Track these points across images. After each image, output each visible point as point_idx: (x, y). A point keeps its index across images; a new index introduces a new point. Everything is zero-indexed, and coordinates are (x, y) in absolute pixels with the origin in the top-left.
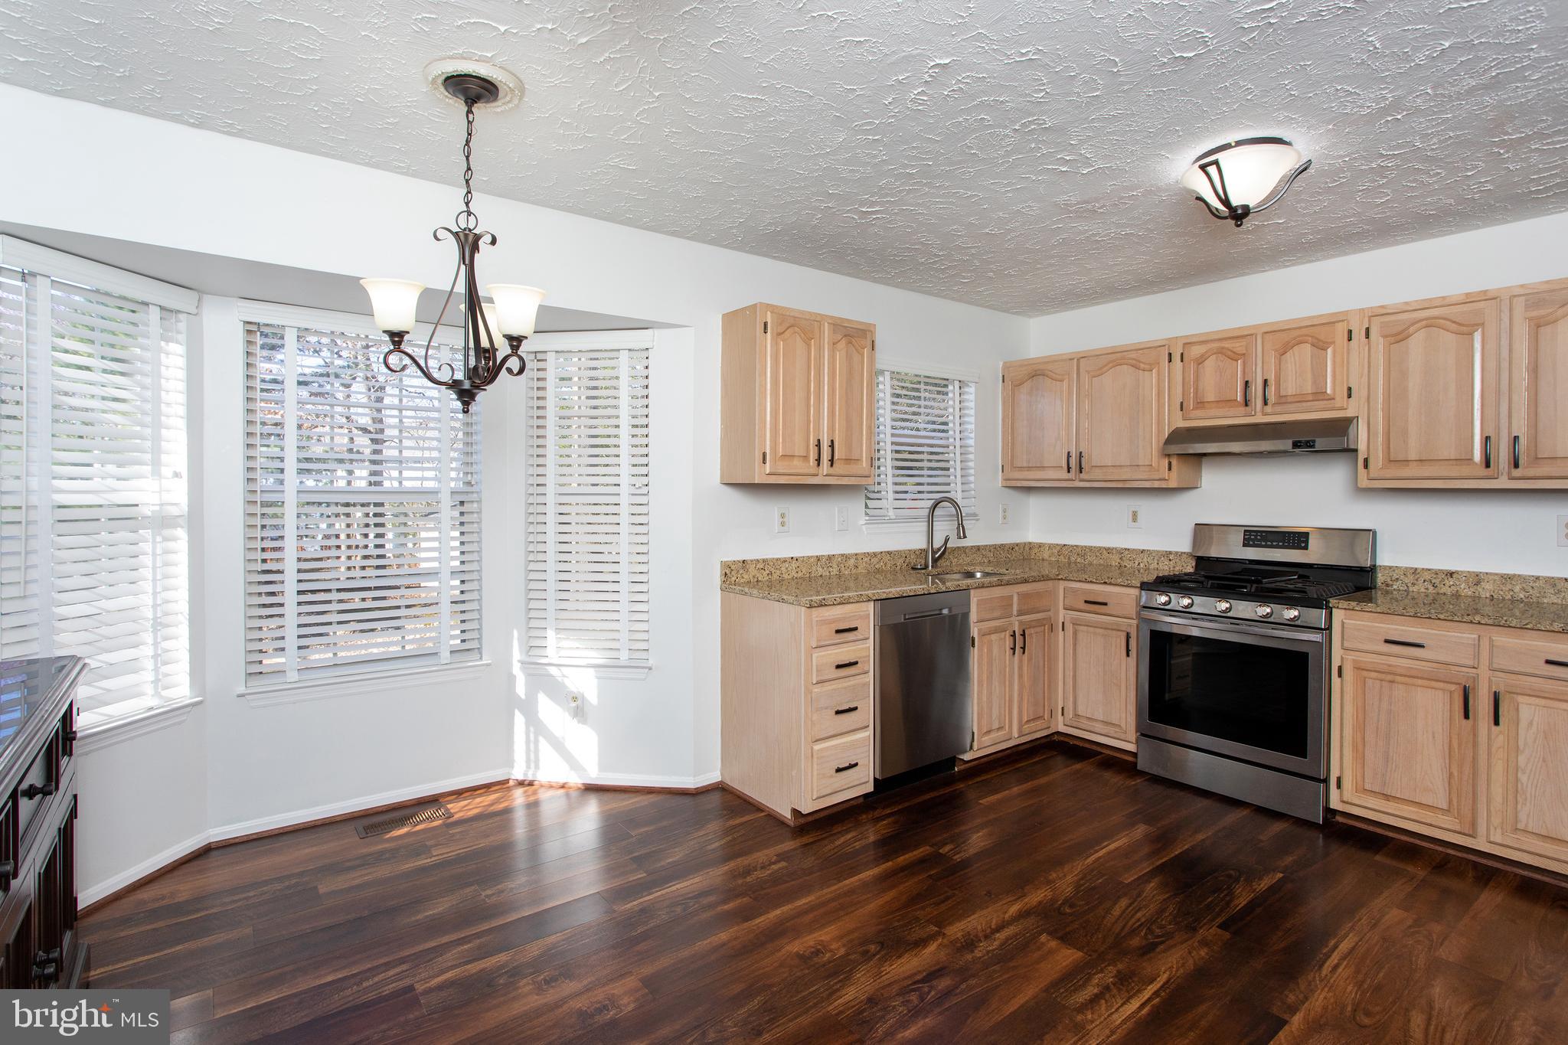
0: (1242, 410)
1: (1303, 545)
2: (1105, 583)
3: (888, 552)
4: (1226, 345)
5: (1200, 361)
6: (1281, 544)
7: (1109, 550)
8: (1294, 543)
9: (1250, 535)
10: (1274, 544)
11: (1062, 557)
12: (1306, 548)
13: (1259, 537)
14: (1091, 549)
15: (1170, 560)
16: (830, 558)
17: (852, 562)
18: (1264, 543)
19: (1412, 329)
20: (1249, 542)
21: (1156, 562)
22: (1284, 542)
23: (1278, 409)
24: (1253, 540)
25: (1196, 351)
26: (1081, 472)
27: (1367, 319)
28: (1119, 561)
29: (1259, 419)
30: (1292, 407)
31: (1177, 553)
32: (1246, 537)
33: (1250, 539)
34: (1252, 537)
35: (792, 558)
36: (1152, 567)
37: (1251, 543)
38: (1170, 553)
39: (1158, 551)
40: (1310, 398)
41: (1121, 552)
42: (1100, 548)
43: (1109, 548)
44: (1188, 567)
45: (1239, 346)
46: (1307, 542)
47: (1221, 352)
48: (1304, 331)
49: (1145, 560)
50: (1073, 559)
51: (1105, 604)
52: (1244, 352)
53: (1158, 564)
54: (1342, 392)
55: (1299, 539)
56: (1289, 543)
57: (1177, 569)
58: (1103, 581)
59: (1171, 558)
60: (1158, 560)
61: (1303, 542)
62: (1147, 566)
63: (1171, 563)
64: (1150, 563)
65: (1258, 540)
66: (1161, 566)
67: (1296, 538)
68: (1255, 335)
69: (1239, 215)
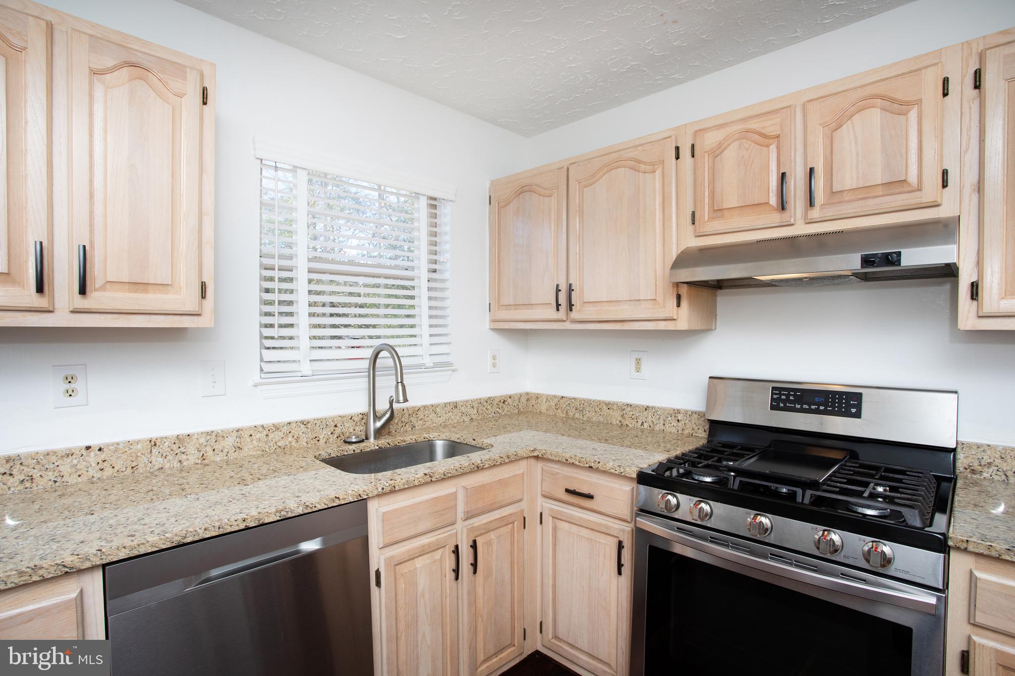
0: (776, 218)
1: (853, 410)
2: (590, 467)
3: (302, 422)
4: (753, 125)
5: (717, 152)
6: (822, 408)
7: (609, 405)
8: (840, 407)
9: (780, 394)
10: (813, 407)
11: (559, 411)
12: (858, 415)
13: (791, 398)
14: (589, 402)
15: (678, 421)
16: (180, 440)
17: (230, 442)
18: (798, 406)
20: (778, 404)
21: (662, 422)
22: (826, 406)
23: (830, 212)
24: (784, 401)
25: (710, 140)
26: (571, 310)
27: (973, 60)
28: (620, 418)
29: (801, 229)
30: (850, 209)
31: (686, 412)
32: (775, 396)
33: (779, 399)
34: (783, 397)
35: (88, 448)
36: (657, 428)
37: (782, 405)
38: (679, 412)
39: (664, 409)
40: (878, 192)
41: (624, 408)
42: (600, 403)
43: (609, 403)
44: (700, 431)
45: (771, 126)
46: (859, 406)
47: (744, 136)
48: (872, 90)
49: (650, 419)
50: (571, 414)
51: (590, 497)
52: (778, 132)
53: (664, 424)
54: (933, 179)
55: (847, 403)
56: (833, 406)
57: (686, 432)
58: (587, 465)
59: (679, 418)
60: (665, 421)
61: (854, 406)
62: (652, 426)
63: (680, 424)
64: (655, 423)
65: (791, 402)
66: (668, 428)
67: (843, 401)
68: (793, 107)
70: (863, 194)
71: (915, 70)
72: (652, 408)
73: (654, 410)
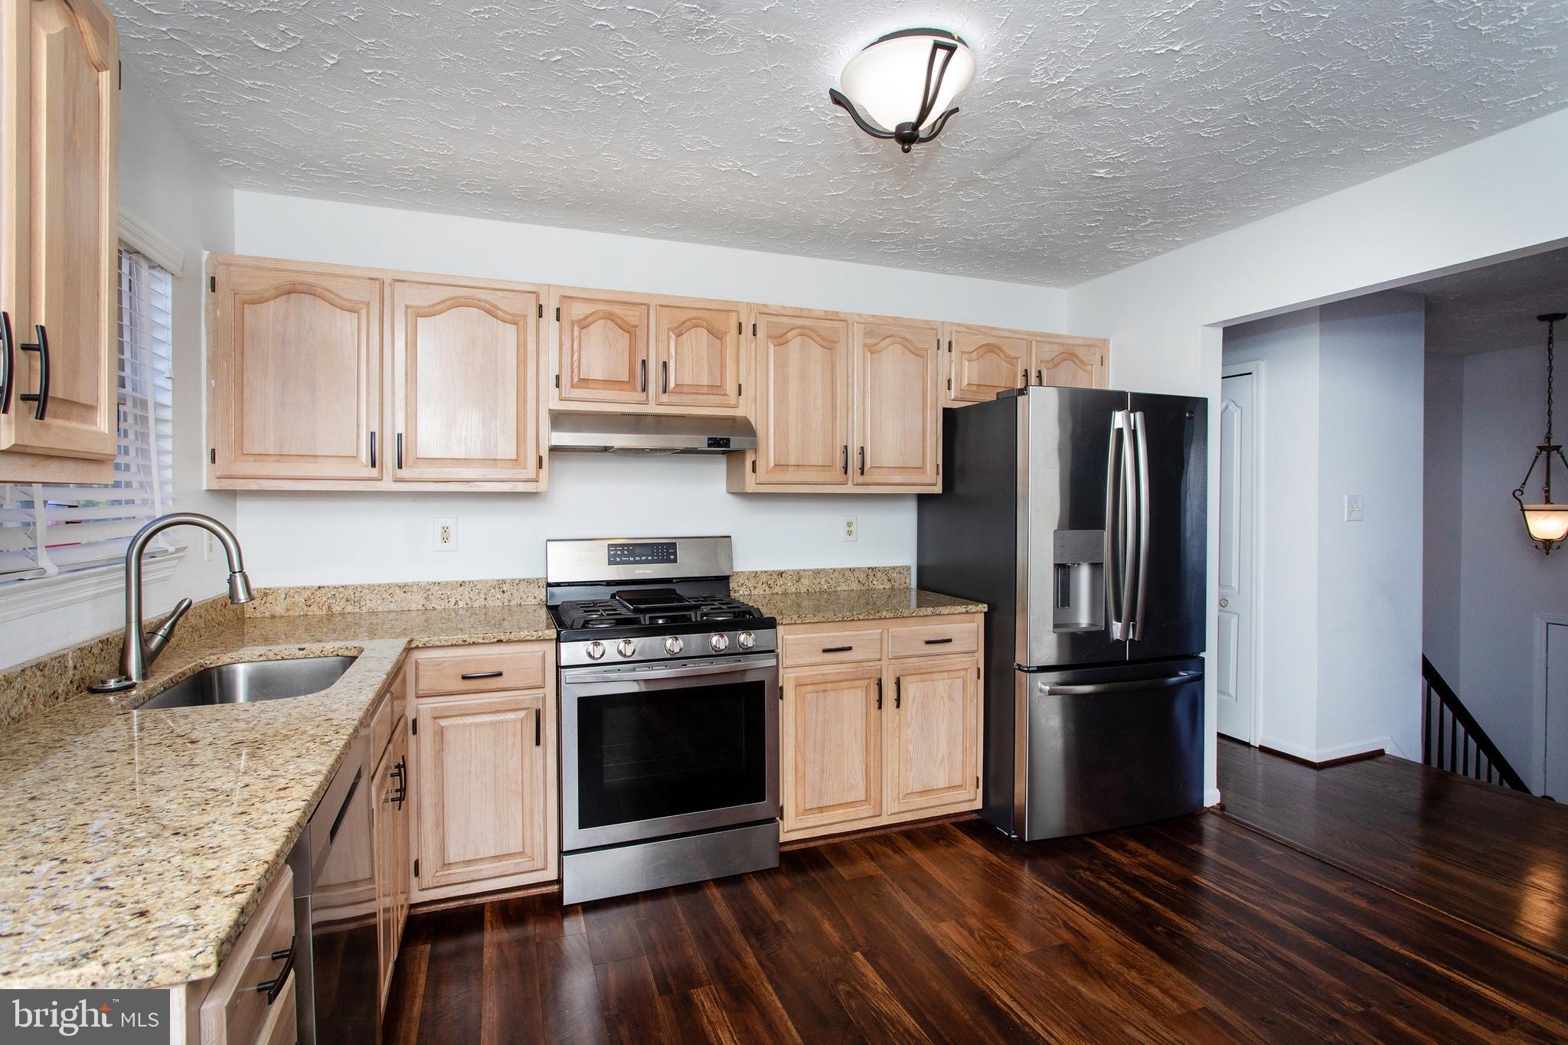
0: (640, 396)
1: (672, 557)
2: (500, 641)
4: (617, 310)
5: (585, 323)
6: (650, 558)
7: (404, 588)
8: (663, 556)
9: (617, 551)
10: (643, 558)
12: (675, 561)
13: (626, 552)
14: (371, 588)
15: (503, 592)
18: (632, 559)
19: (790, 335)
20: (615, 559)
21: (483, 597)
22: (653, 556)
23: (675, 399)
24: (619, 556)
25: (579, 310)
27: (753, 315)
28: (423, 602)
29: (652, 408)
30: (688, 399)
31: (513, 581)
32: (612, 553)
33: (616, 555)
34: (619, 552)
36: (476, 605)
37: (618, 560)
38: (504, 582)
39: (486, 582)
40: (705, 390)
41: (427, 589)
42: (390, 586)
43: (405, 585)
44: (530, 599)
45: (632, 316)
46: (675, 554)
47: (610, 317)
48: (700, 314)
49: (466, 595)
50: (337, 609)
51: (500, 674)
52: (638, 323)
53: (486, 599)
54: (731, 388)
55: (667, 552)
56: (658, 556)
57: (514, 602)
58: (495, 640)
59: (505, 589)
60: (486, 595)
61: (672, 554)
62: (470, 604)
63: (505, 595)
64: (474, 599)
65: (626, 556)
66: (490, 603)
67: (665, 550)
68: (648, 306)
69: (907, 136)
70: (695, 390)
71: (725, 309)
72: (470, 582)
73: (471, 585)
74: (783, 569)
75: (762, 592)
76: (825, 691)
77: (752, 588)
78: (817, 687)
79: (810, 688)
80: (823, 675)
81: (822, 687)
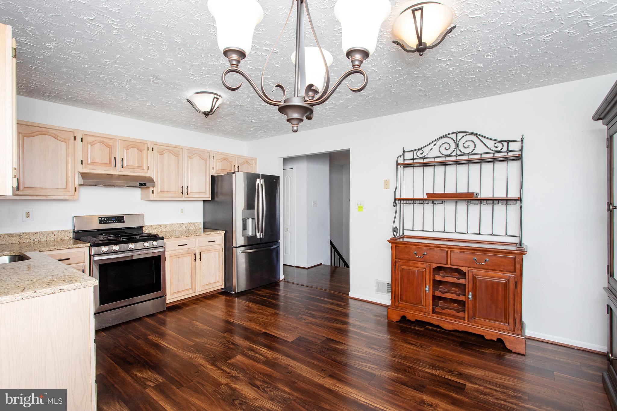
0: (113, 168)
1: (123, 221)
2: (69, 248)
4: (105, 140)
5: (92, 144)
6: (114, 221)
8: (119, 220)
9: (102, 219)
10: (112, 221)
12: (124, 222)
13: (105, 220)
15: (54, 235)
18: (108, 222)
19: (164, 152)
20: (101, 222)
21: (46, 237)
22: (115, 220)
23: (128, 170)
24: (103, 221)
25: (90, 139)
26: (17, 190)
27: (152, 145)
28: (18, 240)
29: (117, 172)
31: (58, 231)
32: (100, 220)
34: (103, 220)
36: (43, 240)
37: (103, 222)
38: (55, 231)
39: (47, 232)
40: (136, 168)
41: (20, 235)
42: (3, 235)
43: (10, 234)
44: (66, 237)
45: (110, 142)
46: (124, 220)
47: (102, 142)
48: (134, 143)
49: (38, 237)
51: (69, 259)
52: (112, 145)
53: (47, 238)
54: (145, 167)
55: (121, 219)
56: (118, 221)
57: (59, 239)
58: (67, 248)
59: (55, 234)
60: (47, 236)
61: (123, 220)
62: (40, 240)
63: (55, 236)
64: (41, 238)
65: (105, 221)
66: (49, 239)
67: (120, 219)
68: (116, 139)
69: (206, 114)
70: (133, 168)
71: (143, 143)
72: (40, 232)
73: (40, 233)
74: (160, 224)
75: (154, 232)
76: (179, 257)
77: (150, 231)
78: (176, 257)
79: (174, 257)
80: (178, 253)
81: (178, 256)
